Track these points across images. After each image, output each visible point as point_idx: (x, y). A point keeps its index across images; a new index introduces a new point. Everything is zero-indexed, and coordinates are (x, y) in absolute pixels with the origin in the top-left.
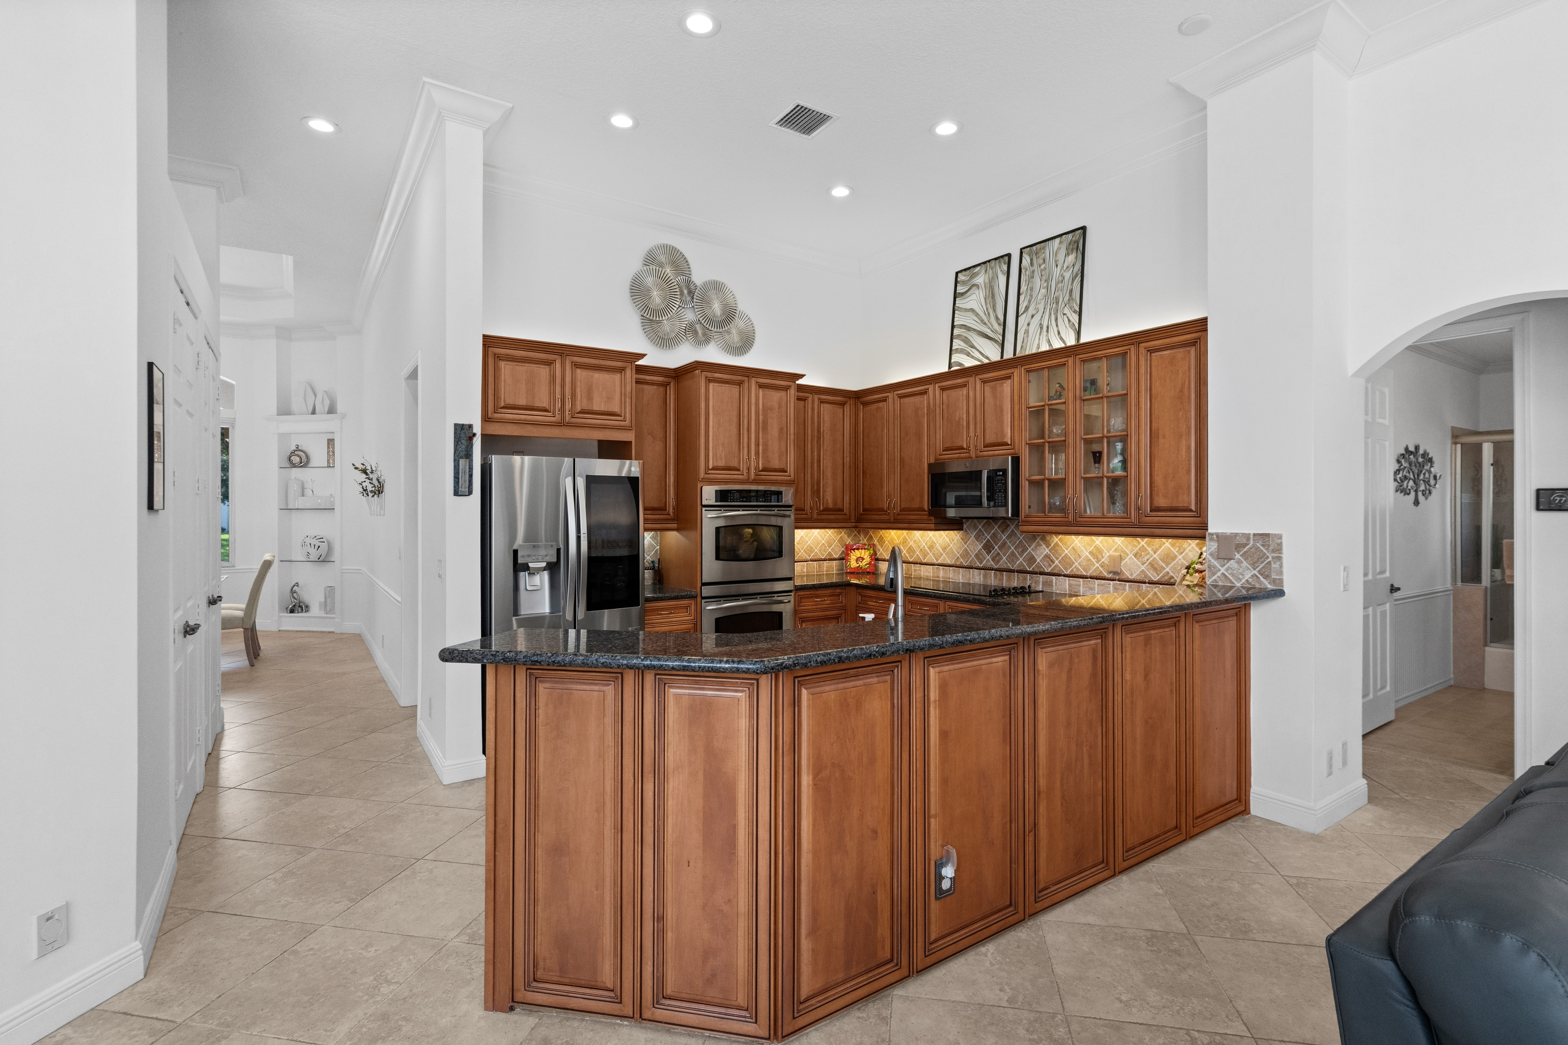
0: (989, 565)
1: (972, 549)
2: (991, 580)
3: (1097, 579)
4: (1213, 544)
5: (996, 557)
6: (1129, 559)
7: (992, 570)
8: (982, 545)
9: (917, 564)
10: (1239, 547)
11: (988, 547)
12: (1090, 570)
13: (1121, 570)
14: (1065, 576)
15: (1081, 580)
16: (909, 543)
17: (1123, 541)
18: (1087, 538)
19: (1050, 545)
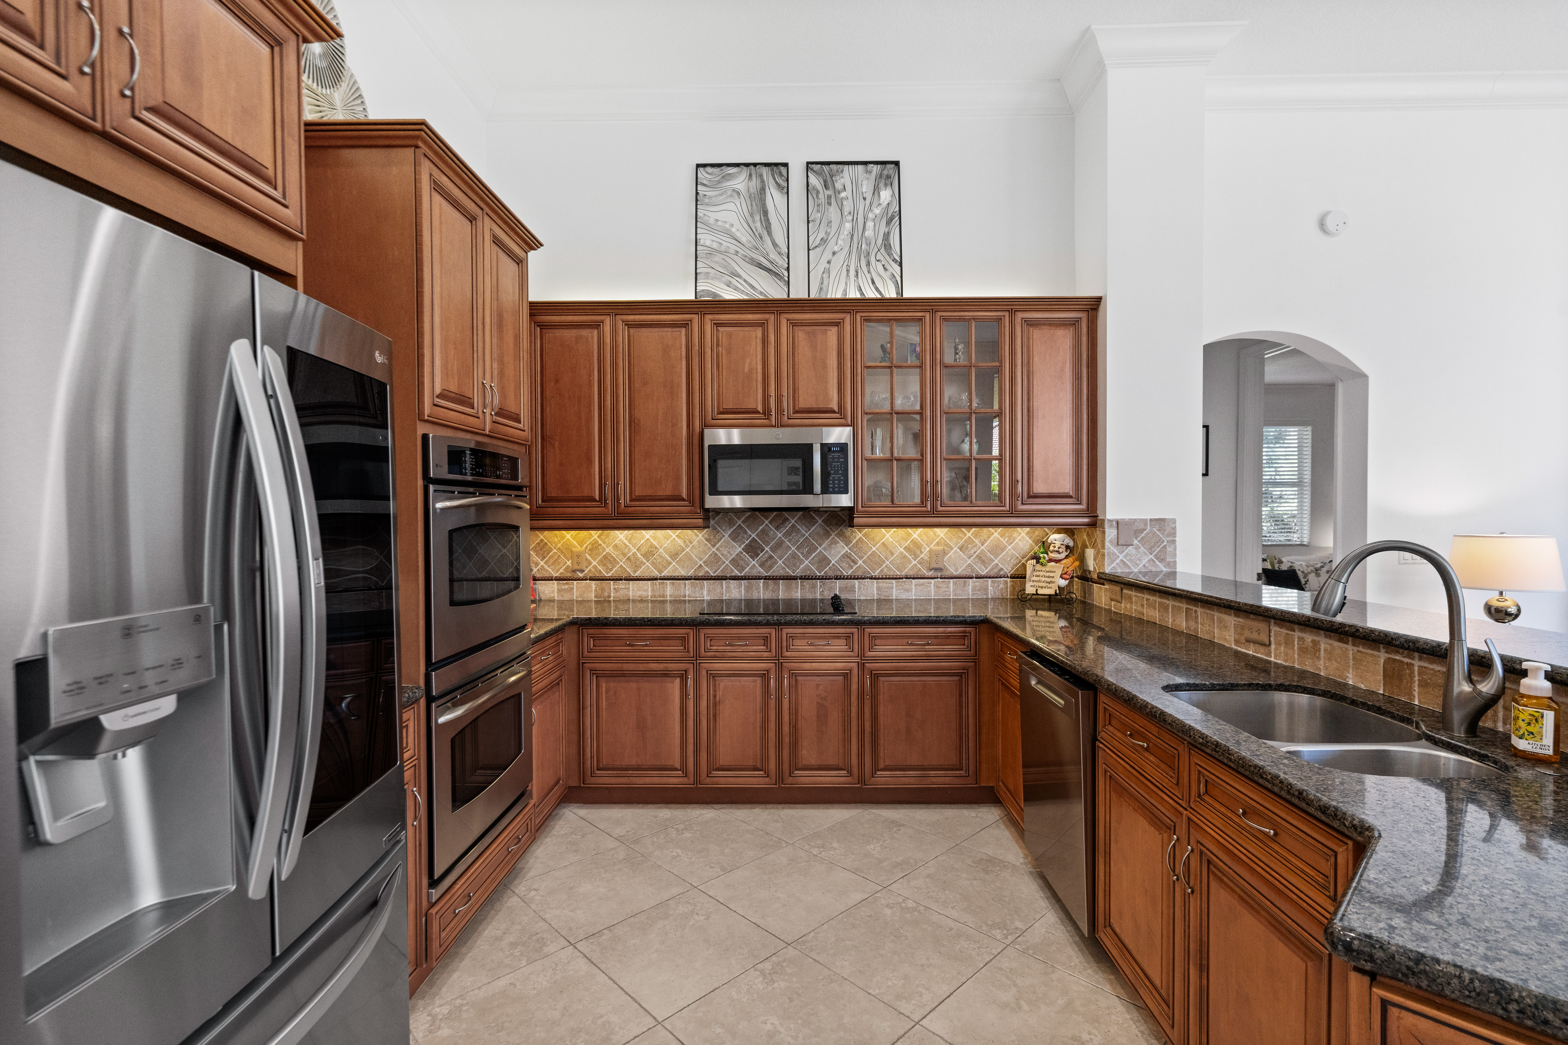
0: (754, 573)
1: (725, 553)
2: (759, 592)
3: (914, 578)
4: (1112, 530)
5: (766, 561)
6: (954, 553)
7: (759, 578)
8: (743, 546)
9: (621, 580)
10: (1138, 532)
11: (753, 549)
12: (905, 569)
13: (945, 566)
14: (871, 578)
15: (894, 581)
16: (604, 550)
17: (946, 533)
18: (901, 532)
19: (851, 542)
